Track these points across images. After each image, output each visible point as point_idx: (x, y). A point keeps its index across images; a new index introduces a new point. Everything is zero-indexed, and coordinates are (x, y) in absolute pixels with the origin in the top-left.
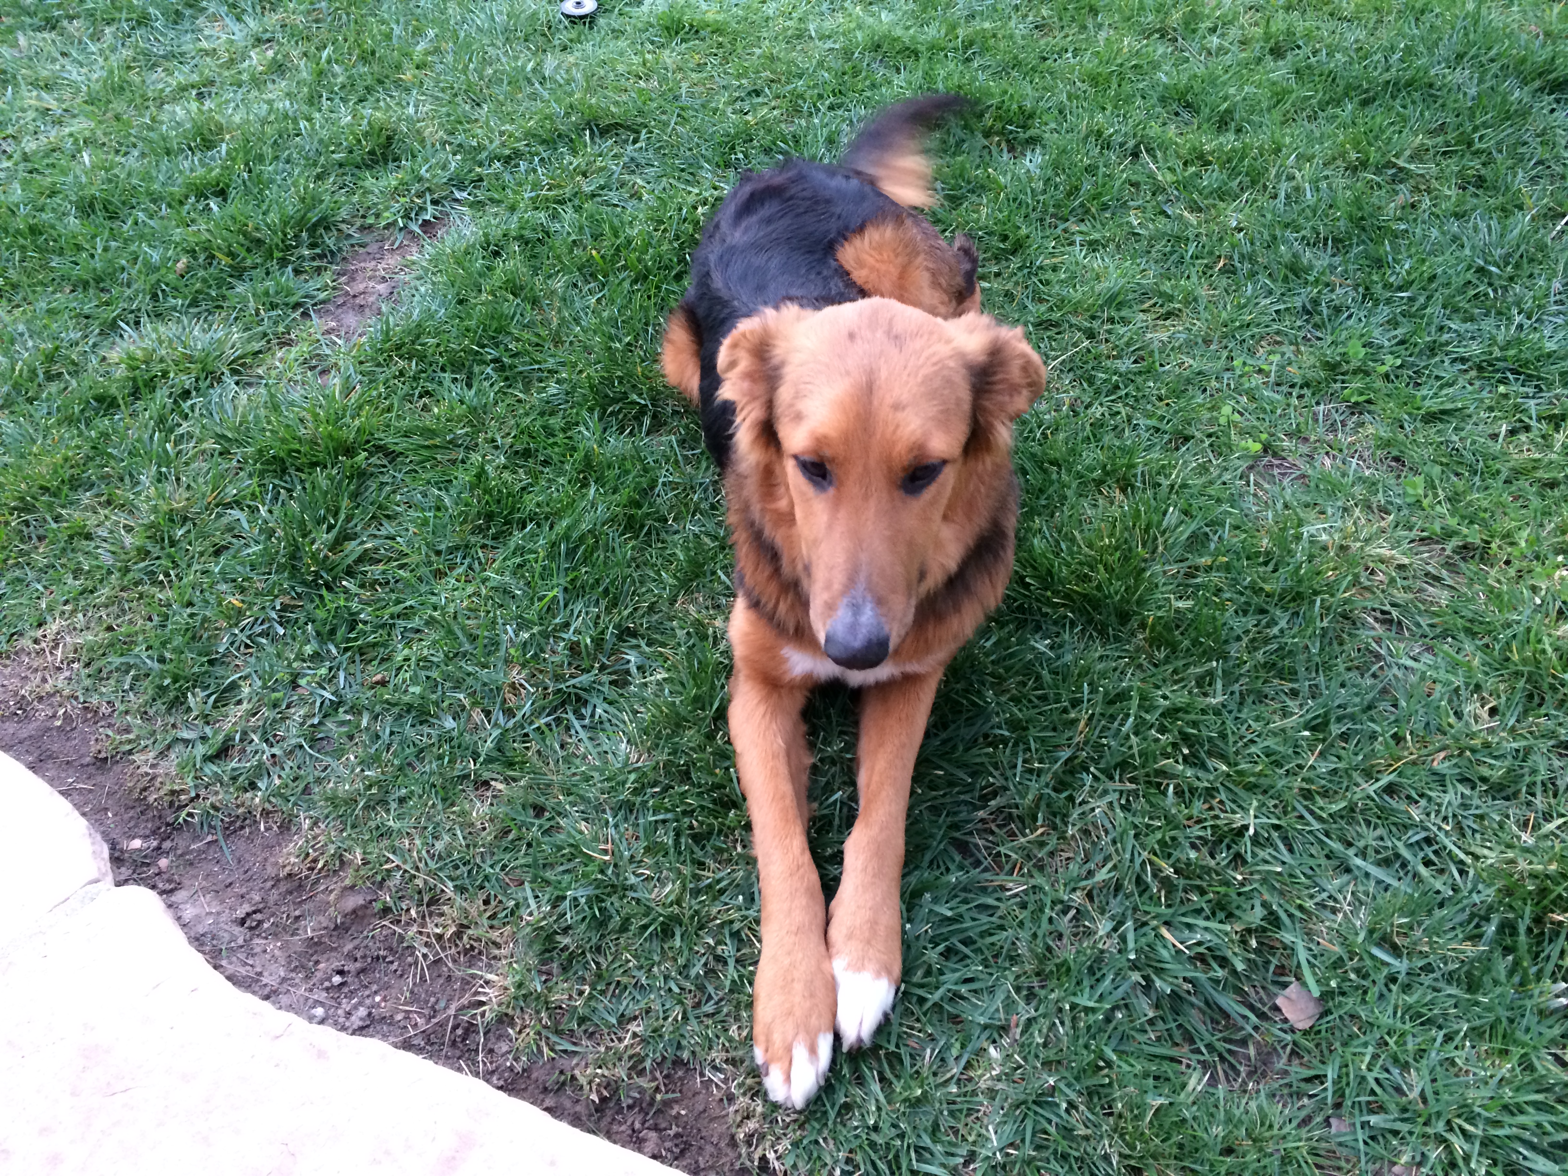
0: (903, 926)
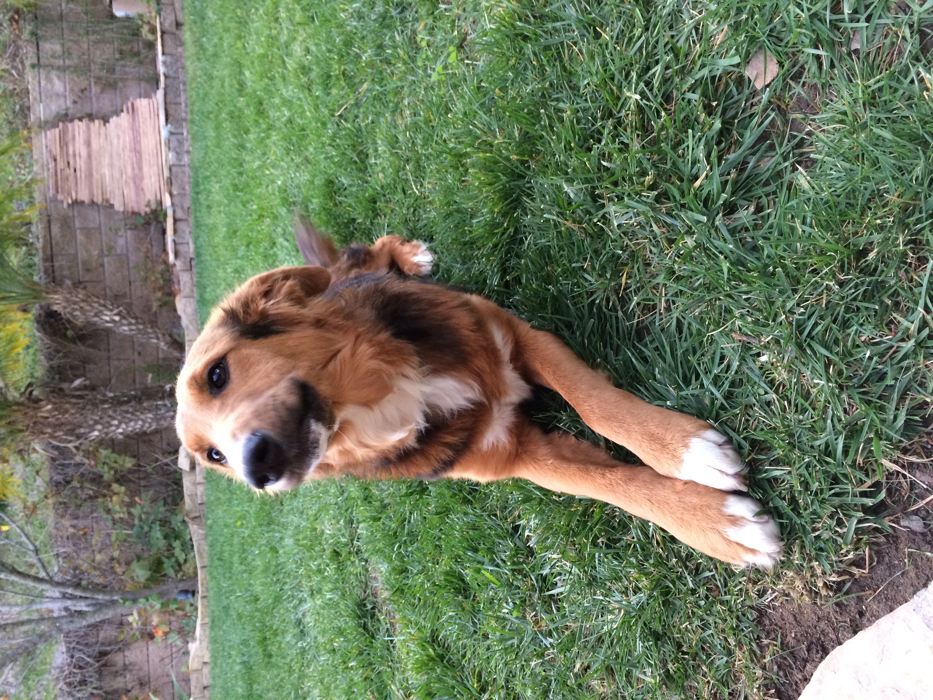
0: (668, 408)
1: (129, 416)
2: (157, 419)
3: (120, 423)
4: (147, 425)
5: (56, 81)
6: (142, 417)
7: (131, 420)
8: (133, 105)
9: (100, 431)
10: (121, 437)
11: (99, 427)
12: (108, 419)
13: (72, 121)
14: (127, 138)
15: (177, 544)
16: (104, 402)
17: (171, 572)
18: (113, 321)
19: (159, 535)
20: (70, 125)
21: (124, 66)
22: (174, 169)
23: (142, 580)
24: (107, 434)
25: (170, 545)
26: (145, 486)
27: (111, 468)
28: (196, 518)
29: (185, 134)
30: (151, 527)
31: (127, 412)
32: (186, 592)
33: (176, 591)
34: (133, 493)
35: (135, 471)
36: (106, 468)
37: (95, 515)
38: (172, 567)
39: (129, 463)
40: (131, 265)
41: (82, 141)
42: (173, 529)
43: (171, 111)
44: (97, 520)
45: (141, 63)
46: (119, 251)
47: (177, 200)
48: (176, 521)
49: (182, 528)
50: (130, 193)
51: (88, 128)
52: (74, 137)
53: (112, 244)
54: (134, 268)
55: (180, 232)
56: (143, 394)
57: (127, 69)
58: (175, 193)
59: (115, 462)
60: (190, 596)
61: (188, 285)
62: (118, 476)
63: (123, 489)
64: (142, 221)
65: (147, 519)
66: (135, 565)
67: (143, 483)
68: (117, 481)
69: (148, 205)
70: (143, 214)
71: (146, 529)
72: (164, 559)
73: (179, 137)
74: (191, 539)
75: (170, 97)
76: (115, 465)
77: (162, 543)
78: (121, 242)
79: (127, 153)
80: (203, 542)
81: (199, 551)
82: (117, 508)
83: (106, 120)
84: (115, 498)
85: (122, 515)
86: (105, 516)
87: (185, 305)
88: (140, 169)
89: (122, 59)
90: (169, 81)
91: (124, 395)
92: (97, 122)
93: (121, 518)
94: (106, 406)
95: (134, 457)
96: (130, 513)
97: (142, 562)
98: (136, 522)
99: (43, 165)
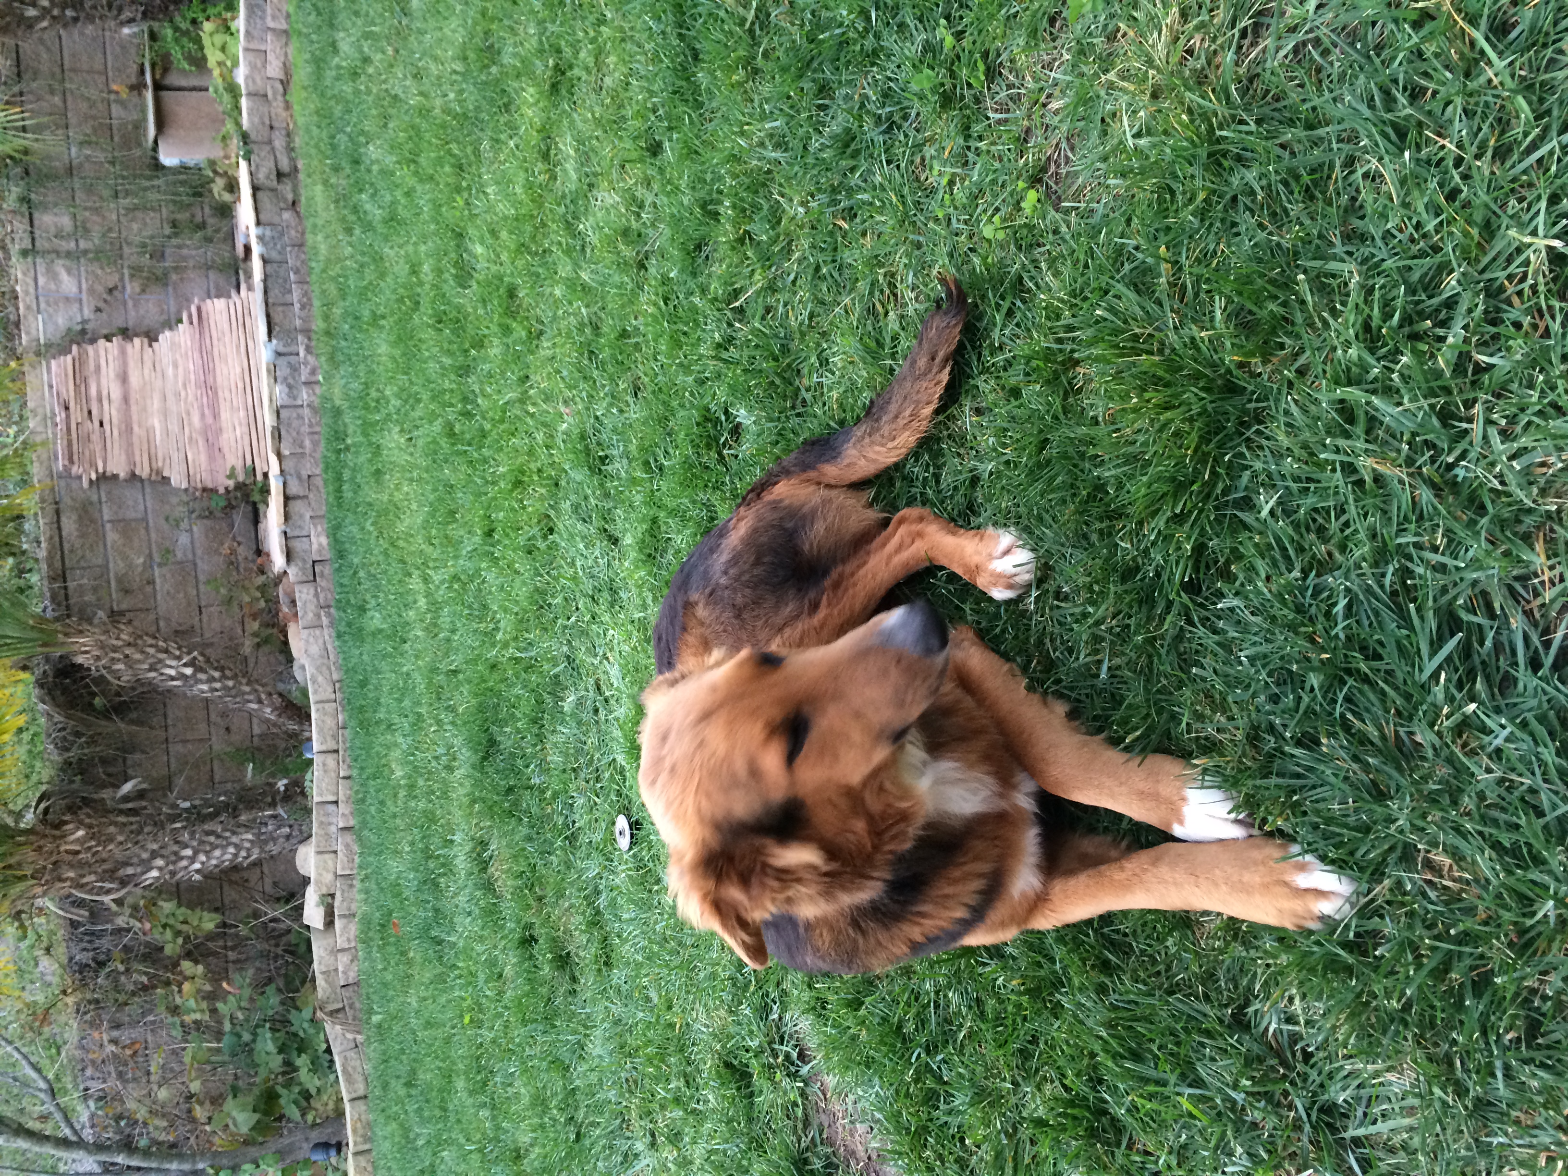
1: (212, 839)
2: (261, 842)
3: (196, 853)
4: (243, 853)
5: (64, 276)
6: (234, 839)
7: (217, 847)
8: (199, 310)
9: (160, 869)
10: (197, 877)
11: (160, 862)
12: (175, 848)
13: (93, 341)
14: (191, 365)
15: (302, 1061)
16: (173, 818)
17: (294, 1112)
18: (183, 676)
19: (271, 1047)
20: (90, 349)
21: (179, 247)
22: (284, 414)
23: (244, 1130)
24: (173, 873)
25: (288, 1063)
26: (238, 961)
27: (178, 933)
28: (337, 1011)
29: (302, 353)
30: (255, 1034)
31: (208, 833)
32: (325, 1146)
33: (305, 1146)
34: (217, 976)
35: (218, 935)
36: (169, 934)
37: (151, 1018)
38: (295, 1102)
39: (209, 923)
40: (202, 578)
41: (112, 375)
42: (296, 1035)
43: (277, 318)
44: (155, 1027)
45: (209, 240)
46: (180, 555)
47: (289, 465)
48: (300, 1021)
49: (312, 1031)
50: (199, 458)
51: (123, 352)
52: (98, 368)
53: (167, 543)
54: (208, 582)
55: (295, 517)
56: (240, 799)
57: (185, 252)
58: (286, 452)
59: (185, 922)
60: (333, 1152)
61: (311, 607)
62: (189, 946)
63: (200, 968)
64: (223, 503)
65: (247, 1020)
66: (230, 1105)
67: (232, 955)
68: (188, 955)
69: (232, 475)
70: (222, 491)
71: (246, 1037)
72: (279, 1089)
73: (292, 359)
74: (329, 1051)
75: (274, 293)
76: (184, 928)
77: (276, 1062)
78: (184, 539)
79: (191, 390)
80: (352, 1054)
81: (345, 1071)
82: (192, 1003)
83: (152, 337)
84: (187, 987)
85: (198, 1016)
86: (170, 1020)
87: (307, 641)
88: (216, 416)
89: (176, 235)
90: (268, 267)
91: (207, 803)
92: (137, 341)
93: (196, 1022)
94: (178, 825)
95: (216, 910)
96: (214, 1011)
97: (241, 1099)
98: (227, 1027)
99: (45, 418)
